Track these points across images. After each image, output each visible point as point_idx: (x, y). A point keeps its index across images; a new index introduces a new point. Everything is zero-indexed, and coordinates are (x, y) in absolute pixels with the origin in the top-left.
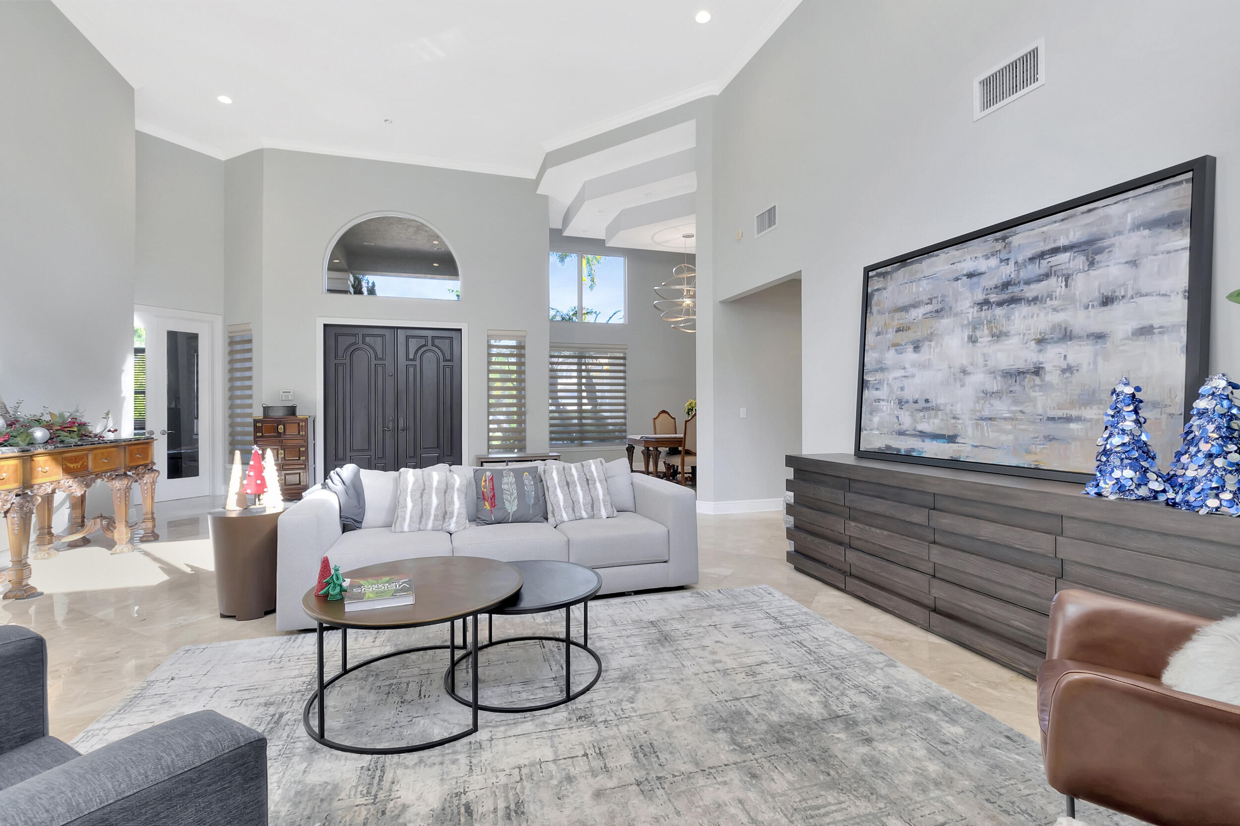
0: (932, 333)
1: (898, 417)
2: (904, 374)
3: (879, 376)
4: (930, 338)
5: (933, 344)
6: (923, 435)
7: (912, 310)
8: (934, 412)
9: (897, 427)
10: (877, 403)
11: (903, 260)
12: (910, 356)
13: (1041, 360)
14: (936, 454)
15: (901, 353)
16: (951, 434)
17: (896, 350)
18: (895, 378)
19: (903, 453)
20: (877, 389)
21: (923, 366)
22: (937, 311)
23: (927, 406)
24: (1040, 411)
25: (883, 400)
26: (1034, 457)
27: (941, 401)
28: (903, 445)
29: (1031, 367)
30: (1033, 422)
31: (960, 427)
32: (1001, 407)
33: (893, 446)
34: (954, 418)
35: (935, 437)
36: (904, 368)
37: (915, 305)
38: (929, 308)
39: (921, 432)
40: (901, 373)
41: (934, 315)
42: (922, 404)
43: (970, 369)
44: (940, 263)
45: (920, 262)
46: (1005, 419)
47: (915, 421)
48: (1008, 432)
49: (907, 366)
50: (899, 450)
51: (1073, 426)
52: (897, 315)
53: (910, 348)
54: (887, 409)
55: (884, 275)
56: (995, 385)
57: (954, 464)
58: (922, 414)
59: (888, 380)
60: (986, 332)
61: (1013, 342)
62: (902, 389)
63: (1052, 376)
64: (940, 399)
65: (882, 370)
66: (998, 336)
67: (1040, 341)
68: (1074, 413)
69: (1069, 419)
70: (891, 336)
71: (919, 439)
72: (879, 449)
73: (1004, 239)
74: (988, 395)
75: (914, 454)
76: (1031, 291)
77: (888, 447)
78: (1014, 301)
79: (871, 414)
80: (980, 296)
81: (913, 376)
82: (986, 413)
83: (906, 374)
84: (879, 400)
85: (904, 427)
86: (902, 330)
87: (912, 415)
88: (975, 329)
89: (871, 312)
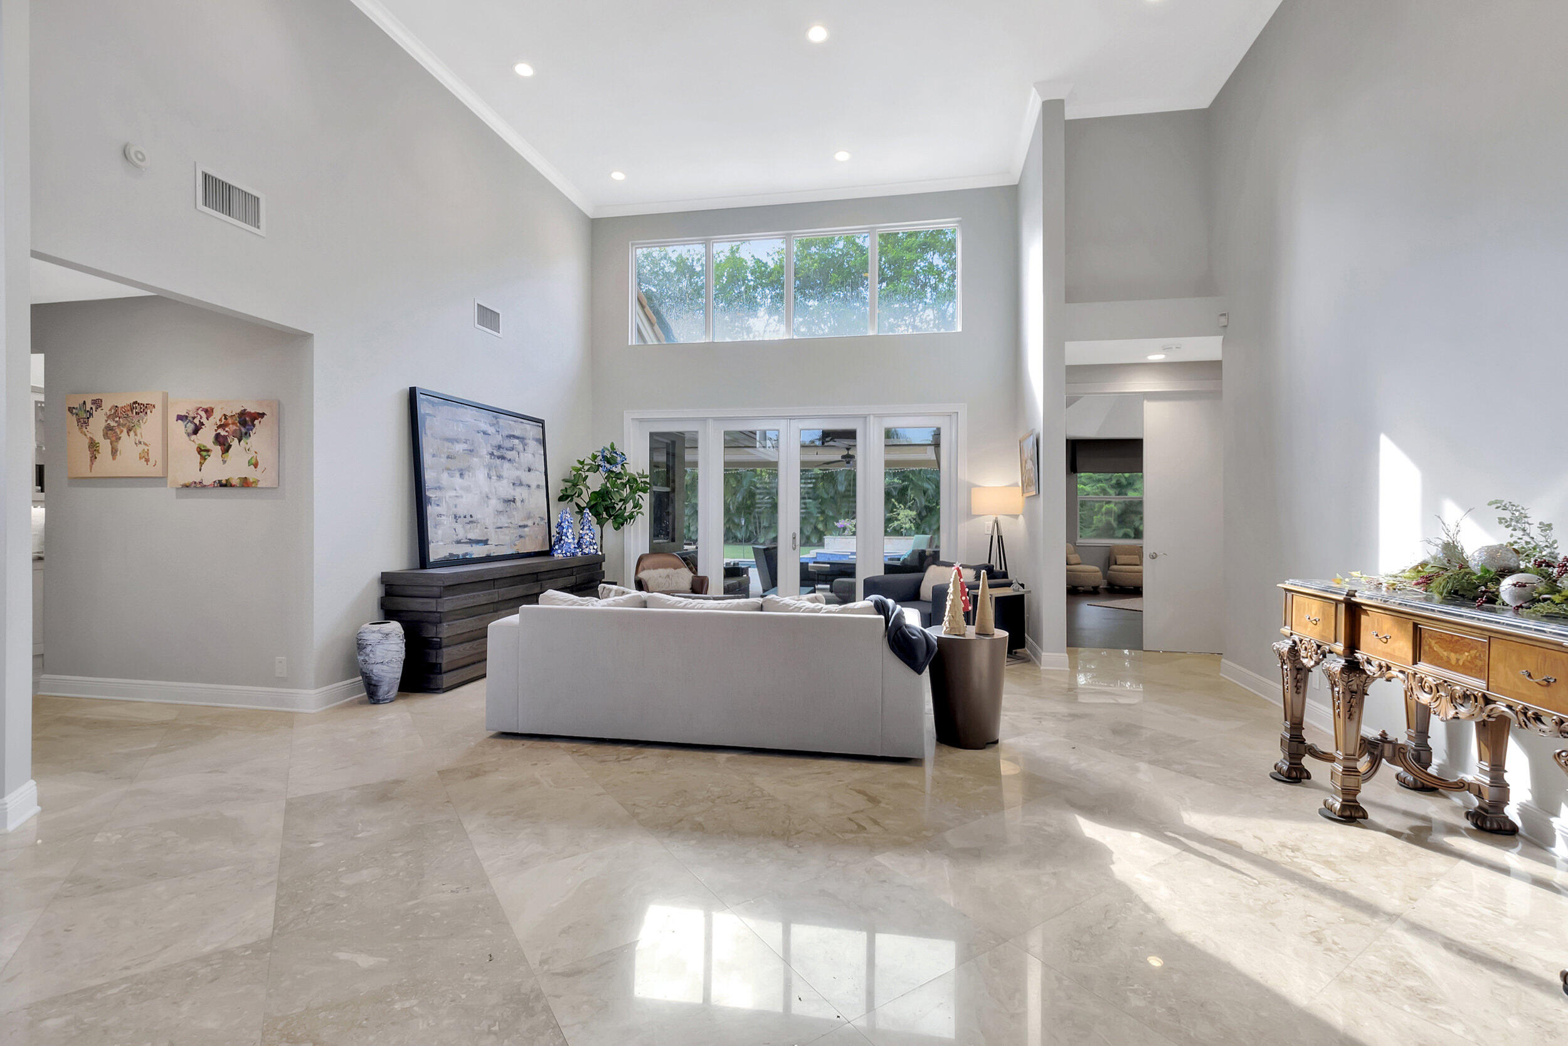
0: (469, 466)
1: (455, 529)
2: (455, 494)
3: (438, 493)
4: (469, 469)
5: (470, 474)
6: (472, 542)
7: (455, 443)
8: (475, 524)
9: (455, 538)
10: (439, 518)
11: (447, 400)
12: (457, 480)
13: (515, 495)
14: (479, 555)
15: (452, 477)
16: (485, 539)
17: (448, 473)
18: (450, 497)
19: (461, 557)
20: (438, 505)
21: (467, 489)
22: (470, 450)
23: (471, 521)
24: (516, 523)
25: (444, 515)
26: (516, 548)
27: (479, 516)
28: (460, 551)
29: (512, 498)
30: (515, 528)
31: (489, 534)
32: (503, 520)
33: (455, 553)
34: (486, 528)
35: (478, 542)
36: (455, 490)
37: (457, 441)
38: (465, 446)
39: (470, 539)
40: (453, 493)
41: (469, 452)
42: (469, 519)
43: (490, 496)
44: (469, 414)
45: (457, 407)
46: (506, 527)
47: (466, 532)
48: (505, 535)
49: (457, 489)
50: (458, 555)
51: (526, 529)
52: (447, 444)
53: (458, 475)
54: (447, 521)
55: (433, 404)
56: (501, 507)
57: (488, 559)
58: (469, 526)
59: (445, 498)
60: (494, 473)
61: (505, 482)
62: (456, 506)
63: (518, 503)
64: (477, 516)
65: (440, 488)
66: (500, 477)
67: (514, 484)
68: (525, 523)
69: (525, 526)
70: (443, 460)
71: (470, 545)
72: (445, 557)
73: (496, 418)
74: (500, 512)
75: (468, 557)
76: (509, 455)
77: (451, 555)
78: (503, 458)
79: (436, 528)
80: (490, 450)
81: (462, 497)
82: (499, 525)
83: (458, 495)
84: (440, 515)
85: (460, 537)
86: (451, 458)
87: (463, 527)
88: (489, 469)
89: (425, 434)
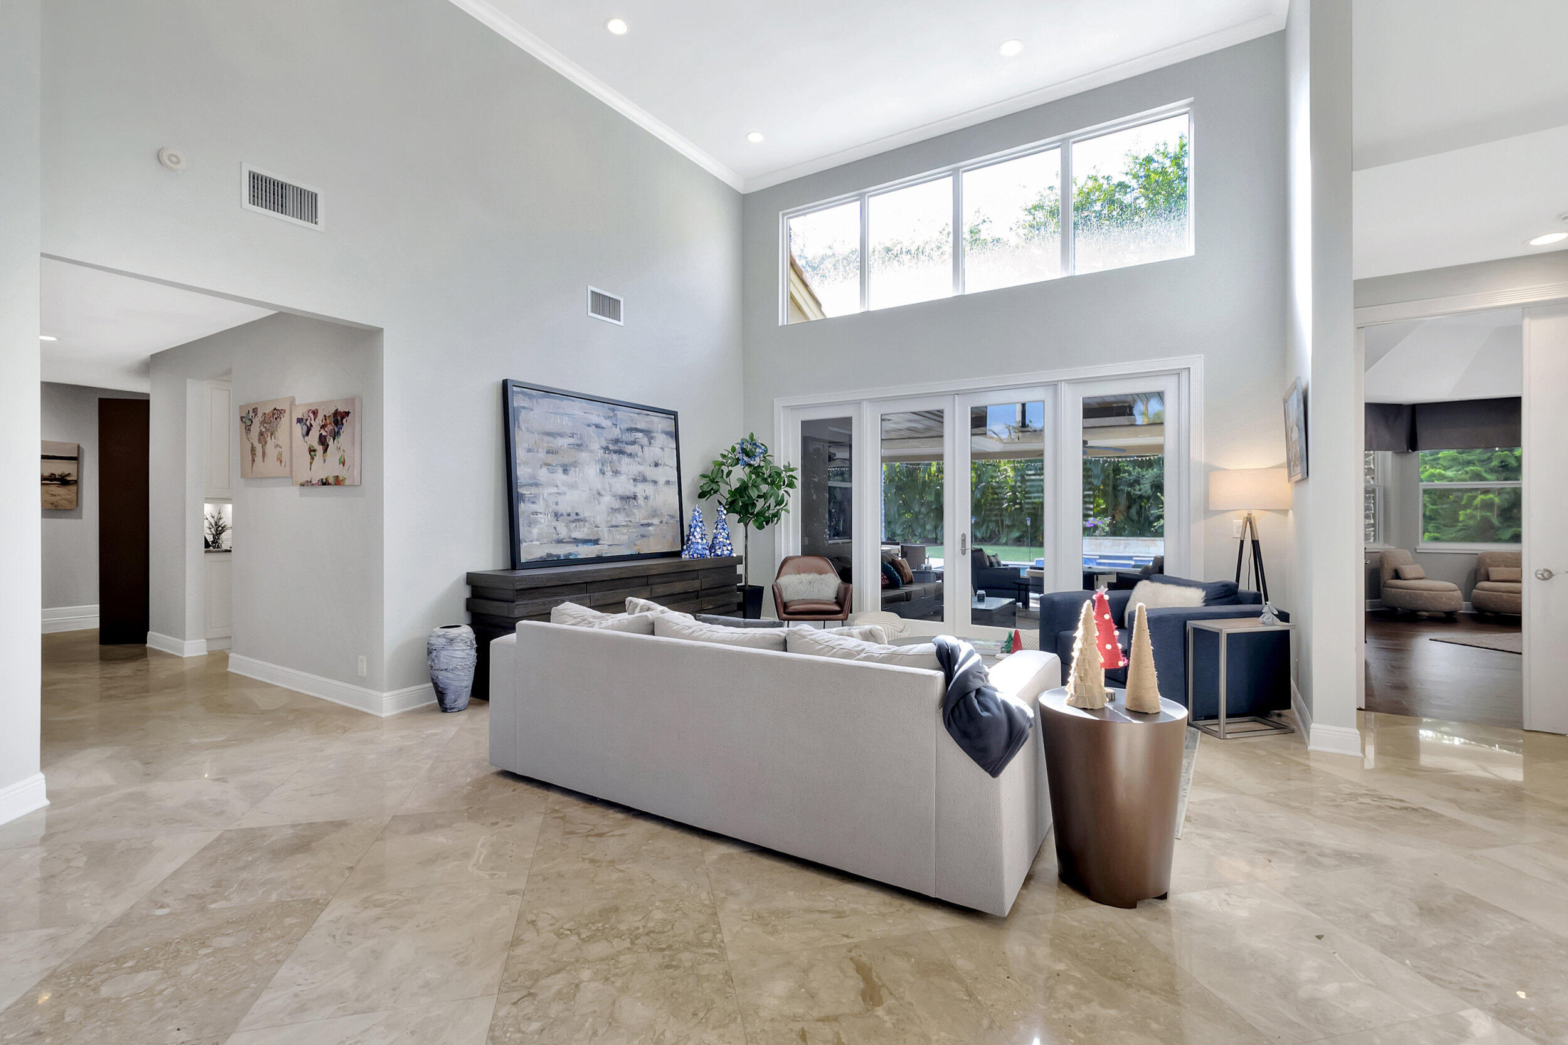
0: (576, 461)
1: (555, 528)
2: (556, 491)
3: (534, 490)
4: (575, 464)
5: (577, 469)
6: (576, 541)
7: (559, 438)
8: (583, 523)
9: (555, 537)
10: (535, 516)
11: (548, 392)
12: (560, 476)
13: (636, 491)
14: (587, 555)
15: (553, 473)
16: (595, 538)
17: (548, 469)
18: (550, 494)
19: (562, 558)
20: (533, 503)
21: (573, 486)
22: (578, 445)
23: (577, 519)
24: (638, 521)
25: (541, 513)
26: (637, 548)
27: (587, 514)
28: (562, 551)
29: (632, 495)
30: (635, 527)
31: (600, 533)
32: (620, 519)
33: (554, 554)
34: (596, 527)
35: (586, 542)
36: (557, 486)
37: (561, 435)
38: (571, 441)
39: (575, 539)
40: (554, 490)
41: (576, 447)
42: (573, 517)
43: (602, 492)
44: (576, 408)
45: (562, 400)
46: (623, 526)
47: (570, 530)
48: (623, 534)
49: (559, 484)
50: (559, 556)
51: (650, 528)
52: (546, 438)
53: (560, 470)
54: (544, 522)
55: (530, 397)
56: (617, 504)
57: (599, 559)
58: (574, 524)
59: (543, 495)
60: (609, 468)
61: (623, 478)
62: (557, 503)
63: (641, 501)
64: (585, 513)
65: (536, 485)
66: (616, 473)
67: (635, 480)
68: (650, 521)
69: (649, 525)
70: (542, 455)
71: (574, 545)
72: (541, 558)
73: (613, 410)
74: (614, 510)
75: (571, 557)
76: (629, 449)
77: (549, 555)
78: (621, 452)
79: (530, 526)
80: (604, 444)
81: (565, 493)
82: (614, 523)
83: (559, 491)
84: (536, 513)
85: (561, 536)
86: (552, 453)
87: (567, 526)
88: (603, 464)
89: (519, 427)
